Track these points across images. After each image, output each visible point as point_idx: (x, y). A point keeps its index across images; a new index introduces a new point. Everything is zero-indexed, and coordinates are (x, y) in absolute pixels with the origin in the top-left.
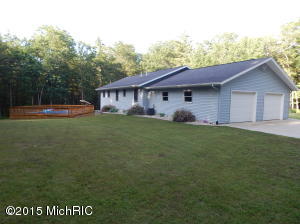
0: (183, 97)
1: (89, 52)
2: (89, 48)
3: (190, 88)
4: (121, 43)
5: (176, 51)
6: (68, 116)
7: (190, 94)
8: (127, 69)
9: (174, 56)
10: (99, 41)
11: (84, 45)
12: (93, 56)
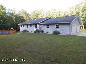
0: (55, 26)
1: (11, 12)
2: (12, 11)
3: (57, 24)
4: (23, 10)
5: (40, 13)
6: (9, 34)
7: (58, 25)
8: (25, 18)
9: (39, 15)
10: (14, 9)
11: (10, 10)
12: (13, 13)
